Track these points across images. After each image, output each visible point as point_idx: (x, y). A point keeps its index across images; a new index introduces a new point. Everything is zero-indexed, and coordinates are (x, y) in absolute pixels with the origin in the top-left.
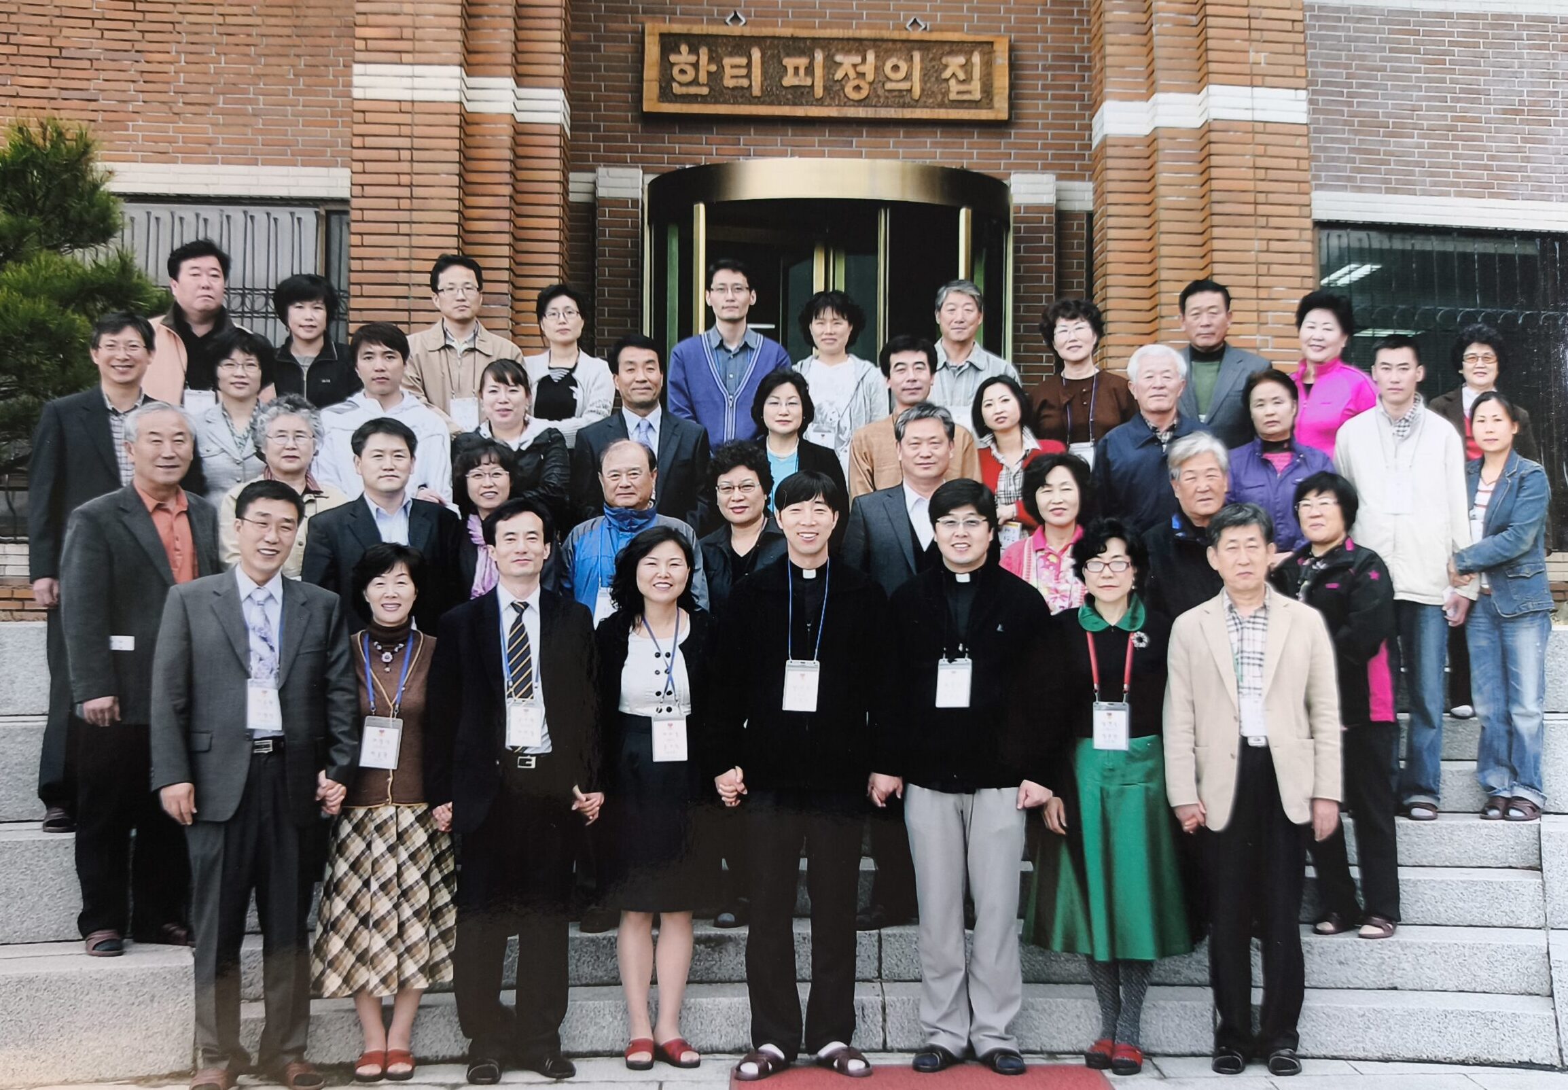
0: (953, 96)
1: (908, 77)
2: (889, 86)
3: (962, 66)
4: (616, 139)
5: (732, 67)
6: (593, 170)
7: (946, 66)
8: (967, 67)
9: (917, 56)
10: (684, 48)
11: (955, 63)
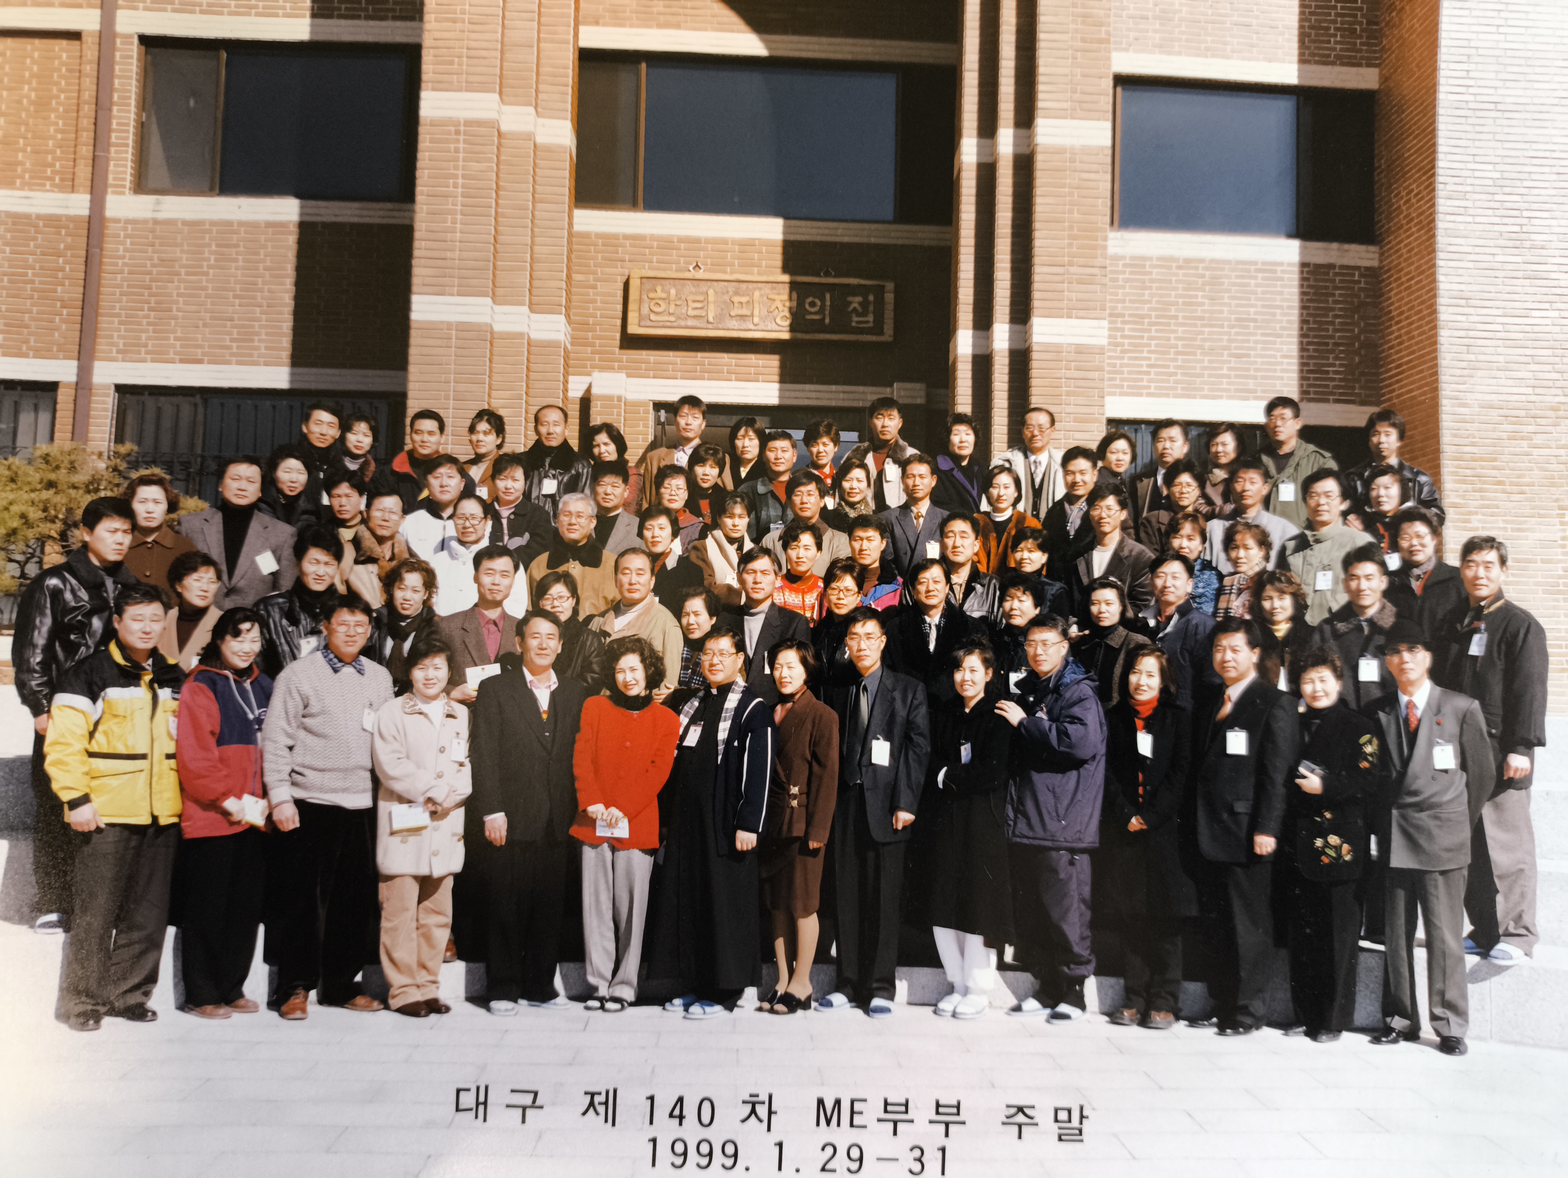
0: (854, 324)
1: (821, 311)
2: (808, 317)
3: (860, 304)
4: (607, 353)
5: (694, 301)
6: (589, 374)
7: (851, 303)
8: (864, 304)
9: (828, 296)
10: (659, 289)
11: (855, 302)
